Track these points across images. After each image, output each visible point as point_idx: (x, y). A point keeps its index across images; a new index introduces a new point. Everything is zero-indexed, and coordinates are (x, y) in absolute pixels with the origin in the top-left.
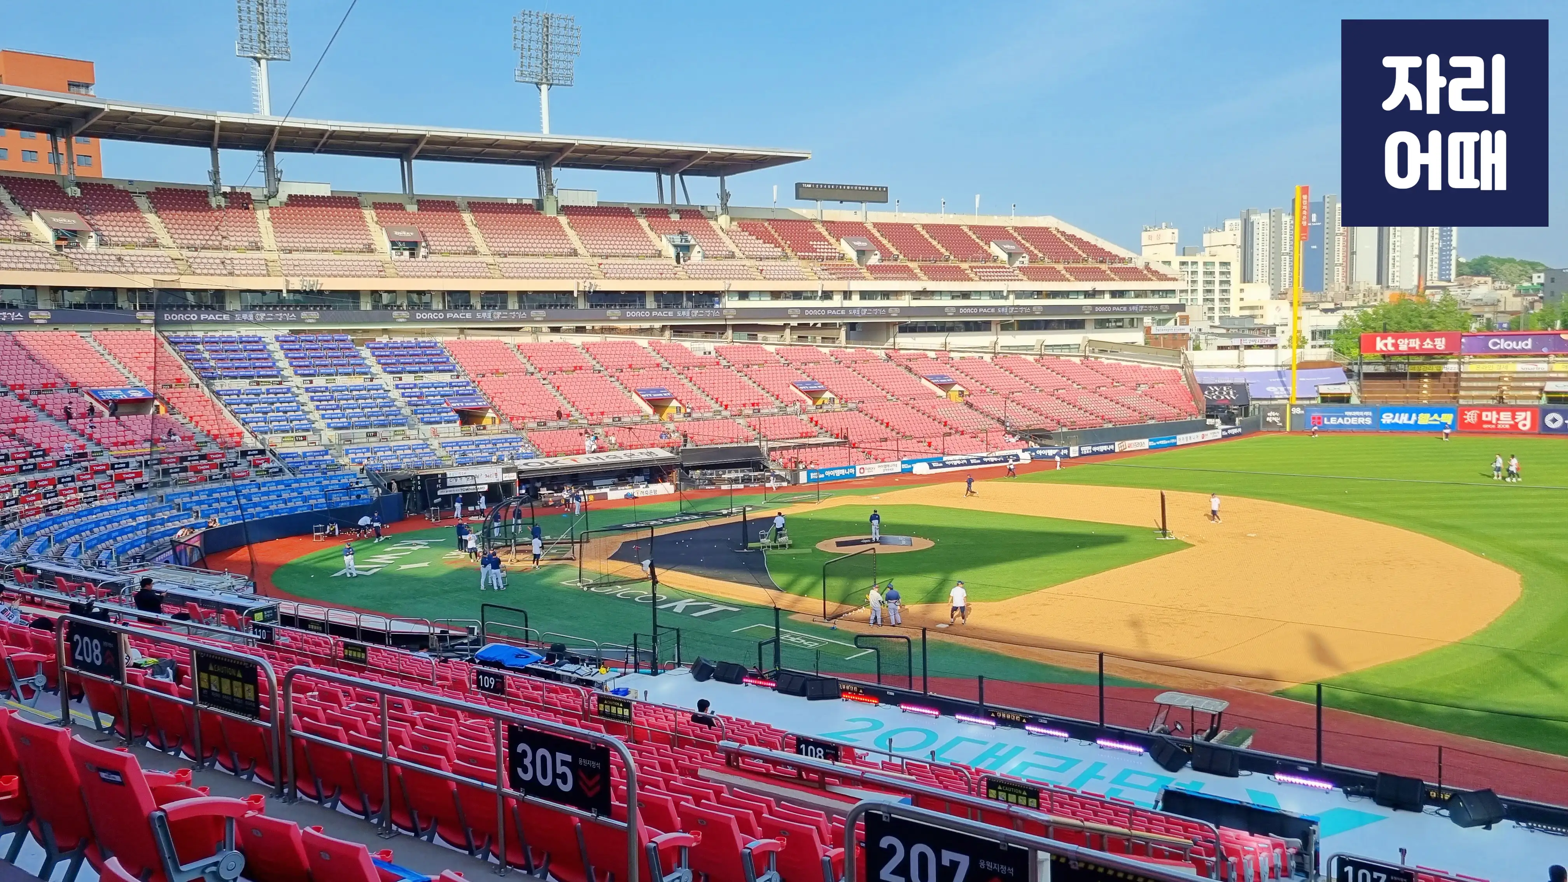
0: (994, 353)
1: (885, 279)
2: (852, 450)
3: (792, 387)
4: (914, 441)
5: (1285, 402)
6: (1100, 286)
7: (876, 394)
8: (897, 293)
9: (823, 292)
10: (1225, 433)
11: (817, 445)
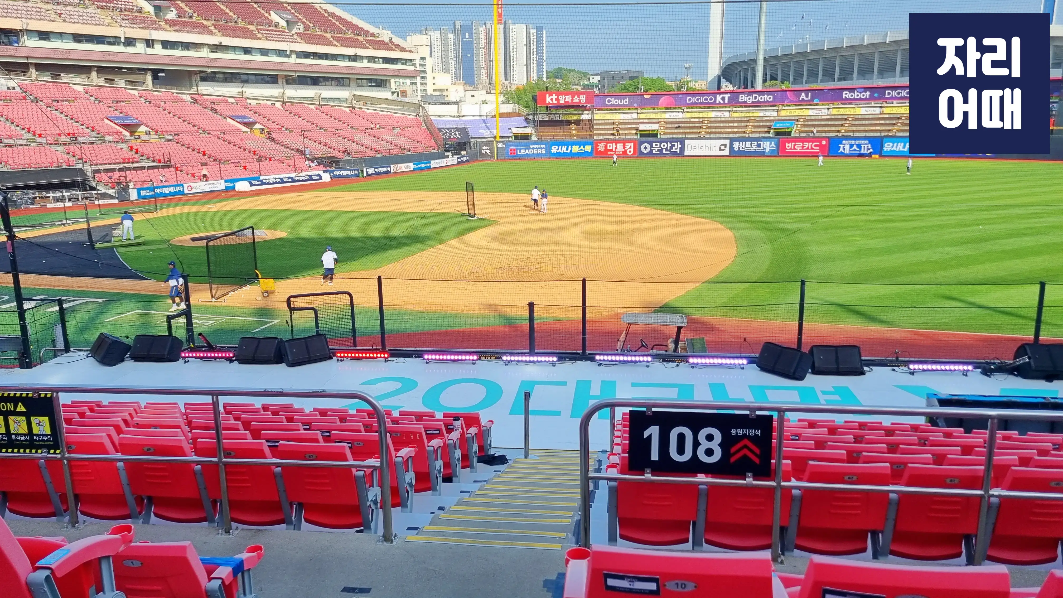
0: (283, 102)
1: (183, 31)
2: (178, 172)
3: (106, 121)
4: (233, 165)
5: (493, 139)
6: (361, 52)
7: (189, 129)
8: (197, 46)
9: (126, 38)
10: (459, 160)
11: (142, 168)
